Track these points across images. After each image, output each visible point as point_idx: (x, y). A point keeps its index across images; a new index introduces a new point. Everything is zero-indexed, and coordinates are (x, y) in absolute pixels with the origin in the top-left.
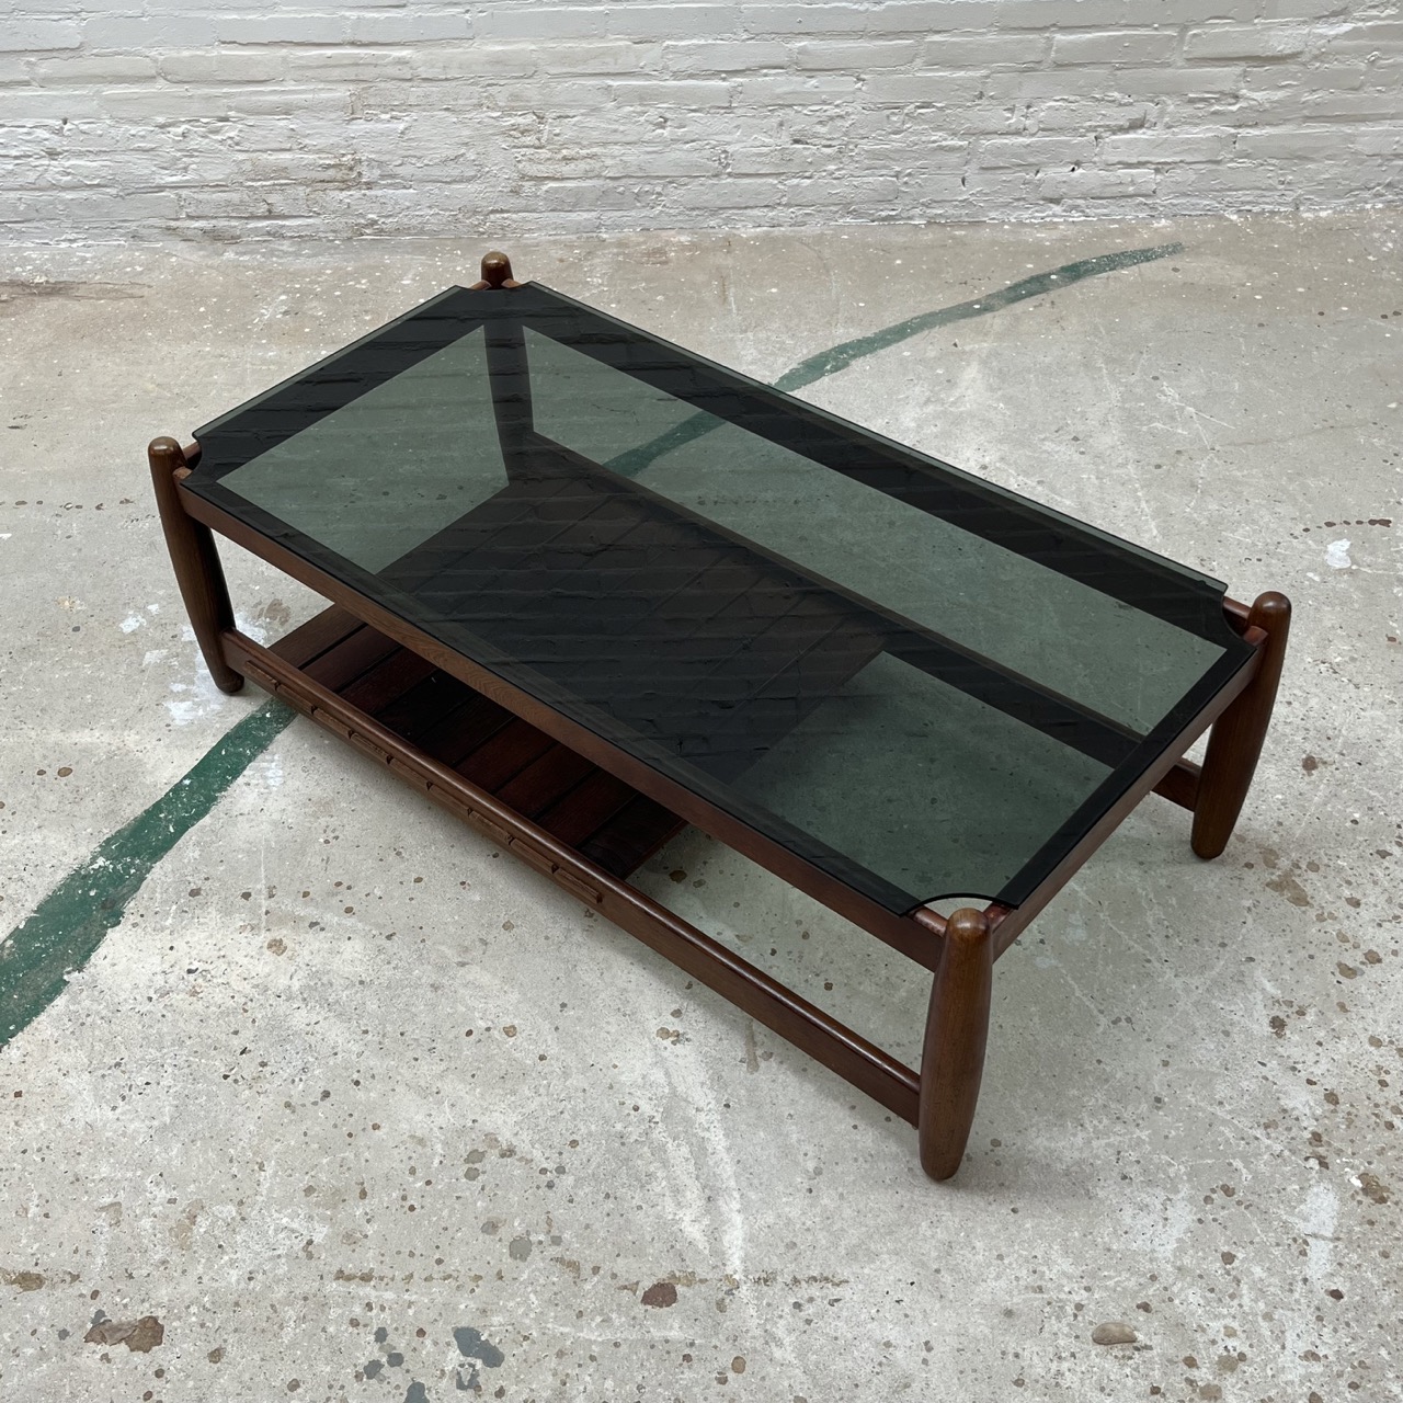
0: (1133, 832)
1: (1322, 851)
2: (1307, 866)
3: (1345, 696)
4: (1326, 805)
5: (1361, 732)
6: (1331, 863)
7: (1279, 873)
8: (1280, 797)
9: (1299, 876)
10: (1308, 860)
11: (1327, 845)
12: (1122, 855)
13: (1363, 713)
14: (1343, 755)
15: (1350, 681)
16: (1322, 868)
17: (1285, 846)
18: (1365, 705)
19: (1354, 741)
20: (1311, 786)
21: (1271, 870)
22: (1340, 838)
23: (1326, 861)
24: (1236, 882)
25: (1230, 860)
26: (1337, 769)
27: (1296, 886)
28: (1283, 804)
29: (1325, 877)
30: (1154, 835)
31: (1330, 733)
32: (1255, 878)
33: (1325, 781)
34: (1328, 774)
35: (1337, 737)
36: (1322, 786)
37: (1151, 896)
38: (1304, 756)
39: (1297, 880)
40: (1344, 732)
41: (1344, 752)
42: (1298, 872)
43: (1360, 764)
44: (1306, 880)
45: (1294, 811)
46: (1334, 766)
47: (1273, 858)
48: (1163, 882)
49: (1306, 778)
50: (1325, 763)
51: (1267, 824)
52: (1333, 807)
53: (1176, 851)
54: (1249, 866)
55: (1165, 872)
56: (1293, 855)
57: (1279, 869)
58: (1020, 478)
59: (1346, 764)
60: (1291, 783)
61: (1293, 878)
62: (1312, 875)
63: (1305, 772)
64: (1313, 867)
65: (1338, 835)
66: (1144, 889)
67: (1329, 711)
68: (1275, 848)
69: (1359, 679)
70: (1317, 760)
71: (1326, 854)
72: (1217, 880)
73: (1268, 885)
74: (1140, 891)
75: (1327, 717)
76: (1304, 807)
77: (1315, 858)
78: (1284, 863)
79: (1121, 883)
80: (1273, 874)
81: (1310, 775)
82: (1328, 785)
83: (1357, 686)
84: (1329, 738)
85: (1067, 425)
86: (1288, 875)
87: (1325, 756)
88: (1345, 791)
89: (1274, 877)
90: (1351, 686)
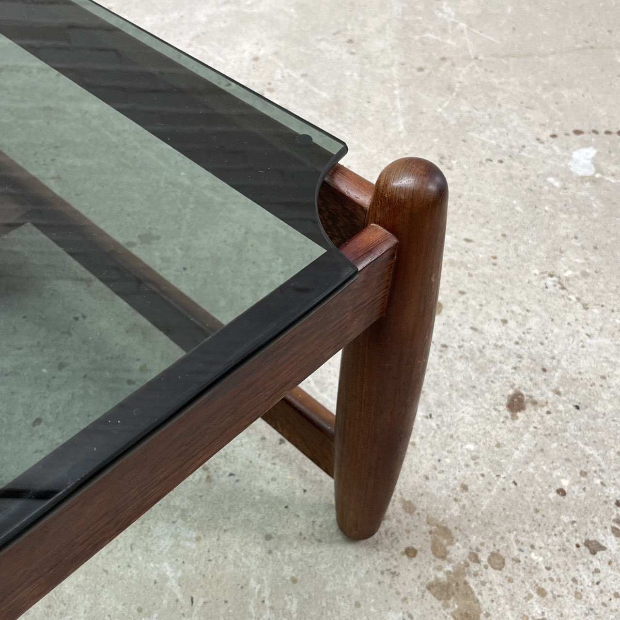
0: (273, 486)
1: (512, 537)
2: (489, 560)
3: (570, 318)
4: (527, 463)
5: (584, 364)
6: (522, 558)
7: (449, 568)
8: (471, 447)
9: (476, 575)
10: (492, 549)
11: (520, 526)
12: (247, 521)
13: (588, 340)
14: (558, 393)
15: (578, 299)
16: (509, 564)
17: (465, 523)
18: (593, 330)
19: (574, 376)
20: (512, 435)
21: (439, 562)
22: (538, 517)
23: (516, 553)
24: (387, 579)
25: (387, 542)
26: (548, 413)
27: (468, 593)
28: (474, 458)
29: (510, 580)
30: (299, 493)
31: (547, 363)
32: (413, 575)
33: (531, 429)
34: (536, 419)
35: (555, 369)
36: (527, 436)
37: (266, 594)
38: (511, 392)
39: (472, 582)
40: (564, 363)
41: (561, 389)
42: (474, 567)
43: (577, 407)
44: (483, 583)
45: (486, 470)
46: (546, 409)
47: (445, 542)
48: (288, 571)
49: (509, 423)
50: (535, 403)
51: (447, 486)
52: (536, 468)
53: (319, 521)
54: (411, 552)
55: (296, 554)
56: (473, 538)
57: (450, 561)
58: (286, 71)
59: (561, 407)
60: (489, 428)
61: (467, 578)
62: (493, 575)
63: (508, 414)
64: (497, 561)
65: (537, 511)
66: (260, 581)
67: (550, 335)
68: (451, 526)
69: (588, 298)
70: (526, 398)
71: (517, 541)
72: (362, 575)
73: (430, 587)
74: (253, 583)
75: (546, 342)
76: (499, 464)
77: (501, 546)
78: (458, 551)
79: (231, 568)
80: (439, 568)
81: (514, 418)
82: (534, 435)
83: (586, 307)
84: (544, 370)
85: (346, 30)
86: (460, 572)
87: (536, 394)
88: (555, 445)
89: (441, 575)
90: (579, 306)
